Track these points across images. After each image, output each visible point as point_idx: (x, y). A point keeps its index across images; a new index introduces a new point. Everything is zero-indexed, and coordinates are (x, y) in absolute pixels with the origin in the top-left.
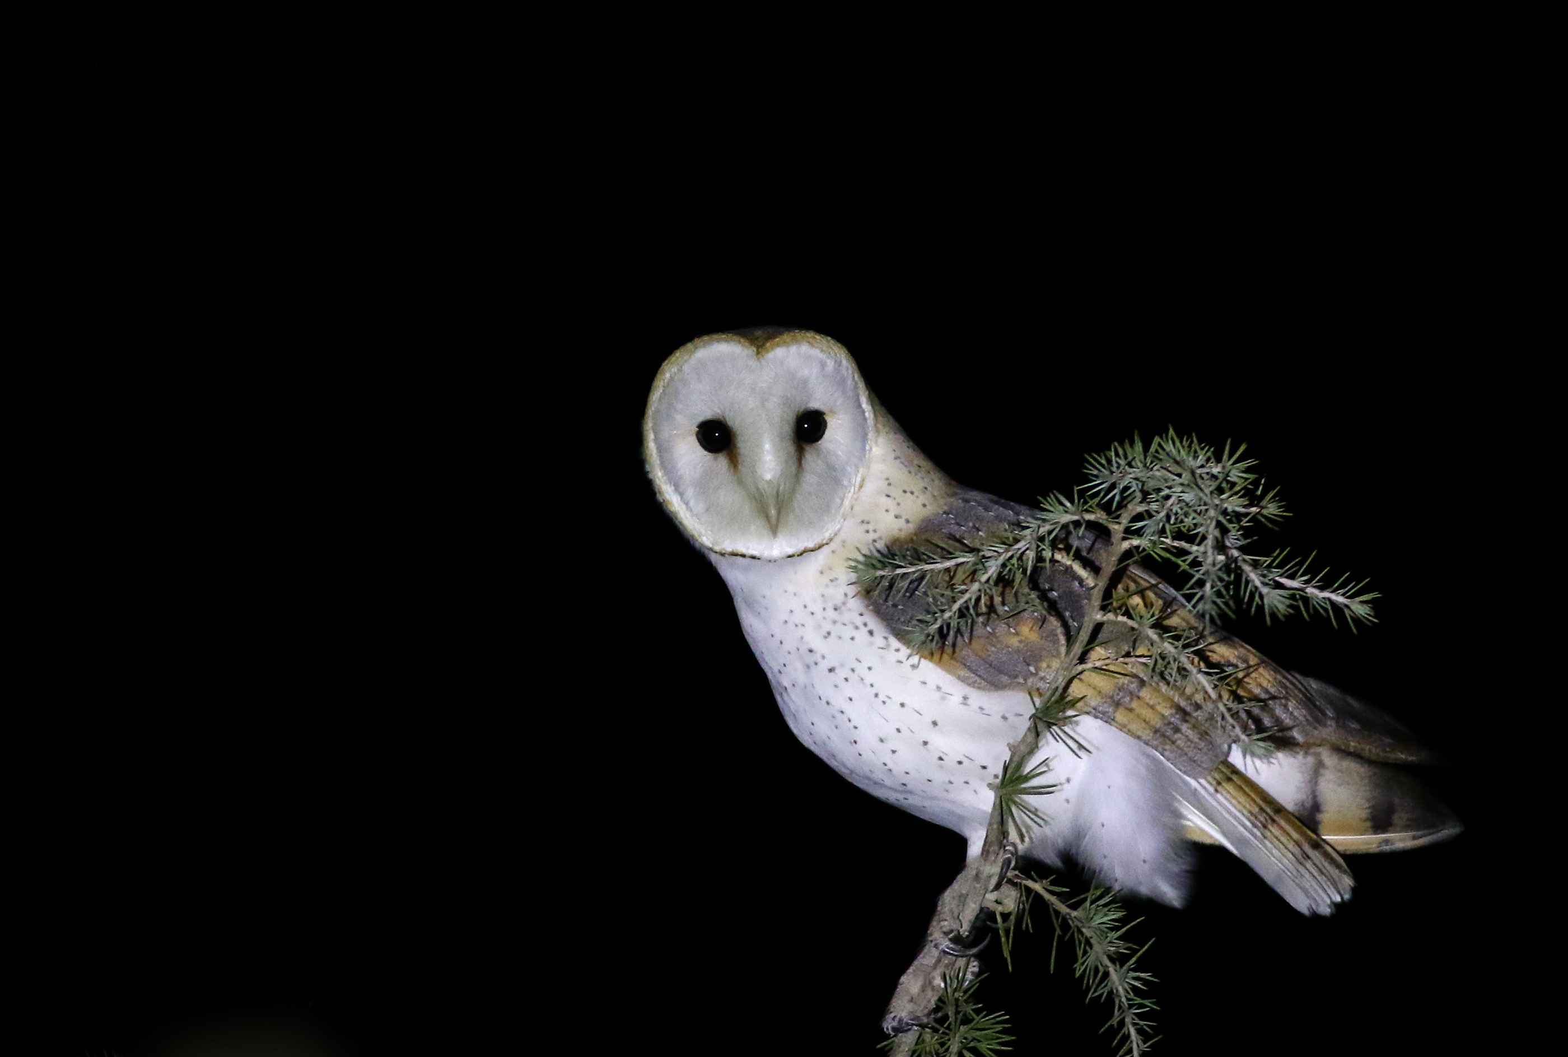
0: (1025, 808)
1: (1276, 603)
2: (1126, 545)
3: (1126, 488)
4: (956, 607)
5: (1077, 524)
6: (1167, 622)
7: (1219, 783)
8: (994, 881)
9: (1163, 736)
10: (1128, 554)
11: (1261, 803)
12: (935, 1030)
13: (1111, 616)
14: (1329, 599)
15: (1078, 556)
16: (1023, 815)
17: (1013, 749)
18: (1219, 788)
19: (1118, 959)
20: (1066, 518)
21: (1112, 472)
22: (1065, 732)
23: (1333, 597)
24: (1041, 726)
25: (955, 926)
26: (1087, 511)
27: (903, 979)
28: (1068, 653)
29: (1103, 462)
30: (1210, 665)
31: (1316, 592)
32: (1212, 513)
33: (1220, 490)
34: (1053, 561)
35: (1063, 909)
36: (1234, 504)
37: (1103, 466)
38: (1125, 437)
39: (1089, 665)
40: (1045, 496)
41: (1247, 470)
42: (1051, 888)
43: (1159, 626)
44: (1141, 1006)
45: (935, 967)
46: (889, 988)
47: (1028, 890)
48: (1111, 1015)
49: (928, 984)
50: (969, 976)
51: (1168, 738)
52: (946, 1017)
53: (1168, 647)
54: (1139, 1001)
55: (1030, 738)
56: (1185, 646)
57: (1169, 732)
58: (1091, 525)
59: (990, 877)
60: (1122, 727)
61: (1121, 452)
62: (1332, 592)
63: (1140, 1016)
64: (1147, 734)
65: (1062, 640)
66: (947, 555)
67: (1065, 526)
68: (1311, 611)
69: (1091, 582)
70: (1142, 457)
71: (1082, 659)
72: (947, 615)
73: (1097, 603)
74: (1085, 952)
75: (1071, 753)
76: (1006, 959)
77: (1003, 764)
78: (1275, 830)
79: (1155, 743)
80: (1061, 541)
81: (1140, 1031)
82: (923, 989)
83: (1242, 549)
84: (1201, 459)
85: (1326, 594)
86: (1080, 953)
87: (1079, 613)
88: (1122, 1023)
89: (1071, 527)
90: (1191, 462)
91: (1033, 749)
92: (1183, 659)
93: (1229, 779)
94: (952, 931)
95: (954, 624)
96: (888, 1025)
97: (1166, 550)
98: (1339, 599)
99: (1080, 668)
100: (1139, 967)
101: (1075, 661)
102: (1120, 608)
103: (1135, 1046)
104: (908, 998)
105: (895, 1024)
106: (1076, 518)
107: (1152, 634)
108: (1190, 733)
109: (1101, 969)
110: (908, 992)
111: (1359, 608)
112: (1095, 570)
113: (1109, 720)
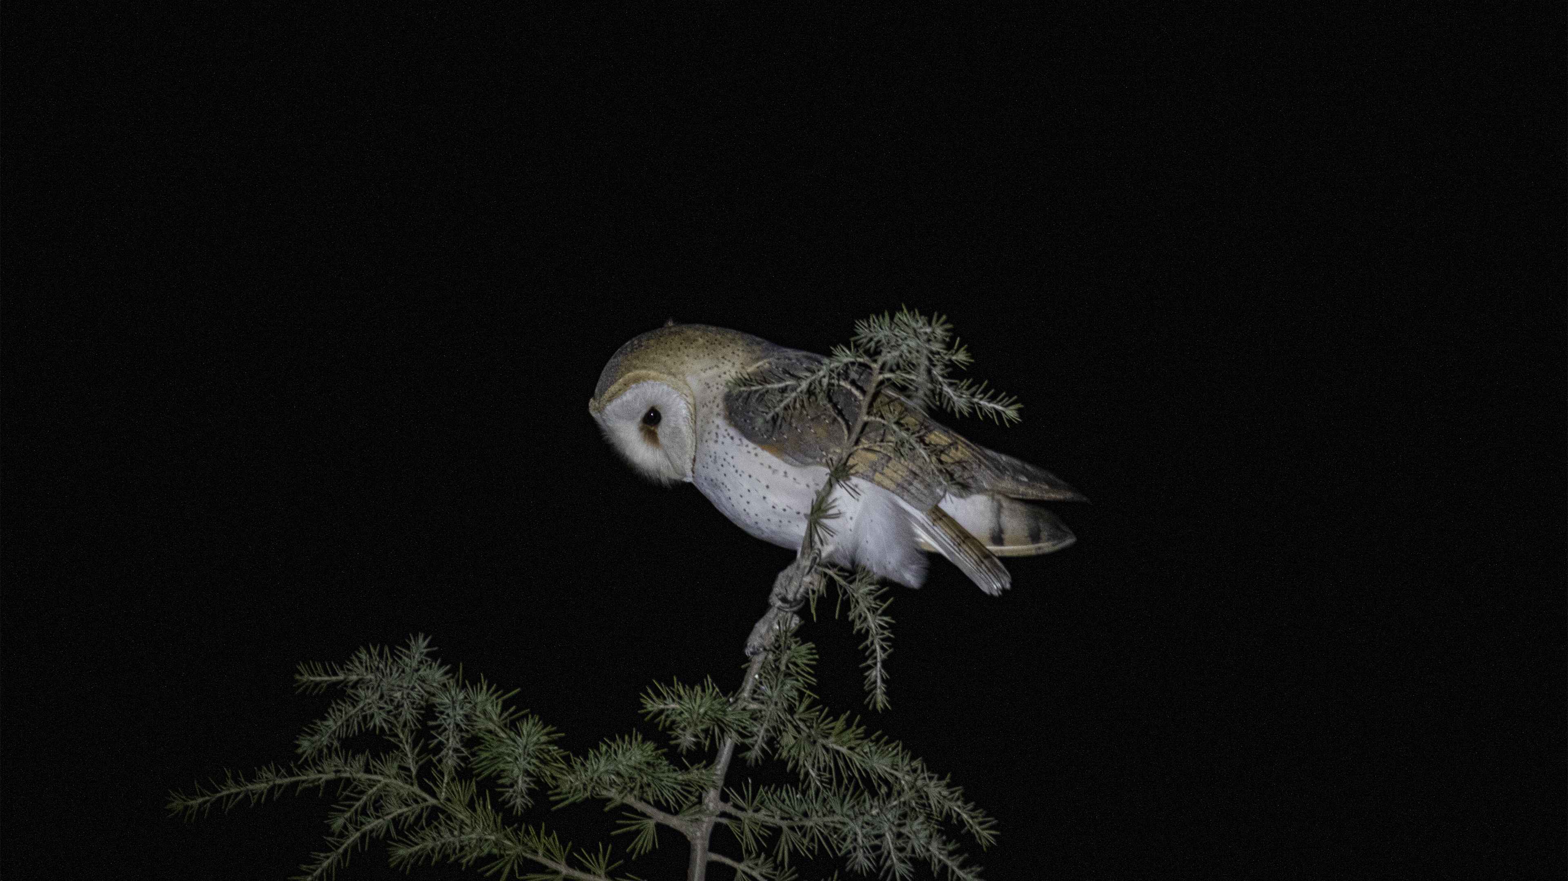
0: (826, 528)
1: (962, 405)
2: (881, 377)
3: (879, 341)
4: (782, 405)
5: (853, 364)
6: (902, 422)
7: (934, 520)
8: (807, 570)
9: (903, 488)
10: (881, 383)
11: (957, 533)
12: (774, 652)
13: (872, 418)
14: (995, 409)
15: (853, 383)
16: (825, 532)
17: (818, 493)
18: (935, 523)
19: (874, 611)
20: (846, 360)
21: (871, 331)
22: (848, 485)
23: (997, 407)
24: (833, 480)
25: (783, 591)
26: (859, 357)
27: (757, 625)
28: (849, 438)
29: (866, 325)
30: (925, 444)
31: (987, 404)
32: (925, 352)
33: (929, 340)
34: (839, 386)
35: (843, 582)
36: (936, 347)
37: (865, 327)
38: (879, 313)
39: (861, 447)
40: (835, 347)
41: (947, 330)
42: (838, 573)
43: (897, 423)
44: (883, 634)
45: (774, 619)
46: (749, 629)
47: (825, 574)
48: (867, 638)
49: (771, 628)
50: (793, 625)
51: (906, 489)
52: (780, 646)
53: (904, 434)
54: (881, 631)
55: (828, 488)
56: (913, 433)
57: (906, 485)
58: (861, 364)
59: (805, 567)
60: (879, 484)
61: (876, 320)
62: (996, 404)
63: (883, 640)
64: (893, 486)
65: (846, 432)
66: (781, 380)
67: (846, 365)
68: (983, 414)
69: (861, 398)
70: (889, 325)
71: (857, 442)
72: (777, 409)
73: (864, 410)
74: (855, 606)
75: (850, 496)
76: (812, 615)
77: (810, 502)
78: (965, 546)
79: (898, 491)
80: (844, 374)
81: (882, 648)
82: (768, 631)
83: (943, 376)
84: (920, 324)
85: (991, 405)
86: (852, 606)
87: (856, 416)
88: (872, 643)
89: (850, 365)
90: (914, 324)
91: (829, 493)
92: (912, 441)
93: (940, 519)
94: (780, 594)
95: (781, 415)
96: (748, 651)
97: (904, 380)
98: (999, 407)
99: (855, 448)
100: (884, 613)
101: (853, 444)
102: (877, 413)
103: (878, 655)
104: (758, 635)
105: (751, 650)
106: (852, 360)
107: (895, 427)
108: (919, 486)
109: (863, 615)
110: (759, 631)
111: (1011, 413)
112: (864, 392)
113: (872, 480)
